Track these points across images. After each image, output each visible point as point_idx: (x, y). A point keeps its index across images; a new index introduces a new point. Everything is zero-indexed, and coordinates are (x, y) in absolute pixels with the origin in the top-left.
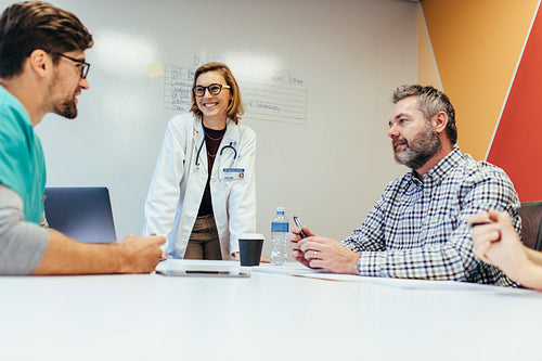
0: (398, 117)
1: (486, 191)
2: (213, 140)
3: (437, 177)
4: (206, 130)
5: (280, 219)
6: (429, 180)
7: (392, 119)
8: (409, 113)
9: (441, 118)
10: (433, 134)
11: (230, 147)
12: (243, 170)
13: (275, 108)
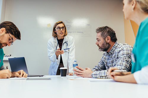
3: (112, 52)
5: (75, 63)
12: (69, 49)
13: (82, 33)
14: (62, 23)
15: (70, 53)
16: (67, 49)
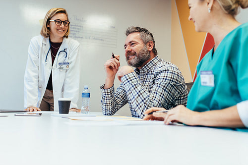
0: (131, 42)
1: (166, 76)
2: (54, 48)
3: (146, 70)
4: (51, 43)
5: (86, 91)
6: (143, 72)
7: (127, 43)
8: (136, 40)
9: (151, 44)
10: (147, 51)
11: (64, 51)
12: (68, 63)
13: (101, 40)
14: (64, 12)
15: (69, 73)
16: (64, 64)
